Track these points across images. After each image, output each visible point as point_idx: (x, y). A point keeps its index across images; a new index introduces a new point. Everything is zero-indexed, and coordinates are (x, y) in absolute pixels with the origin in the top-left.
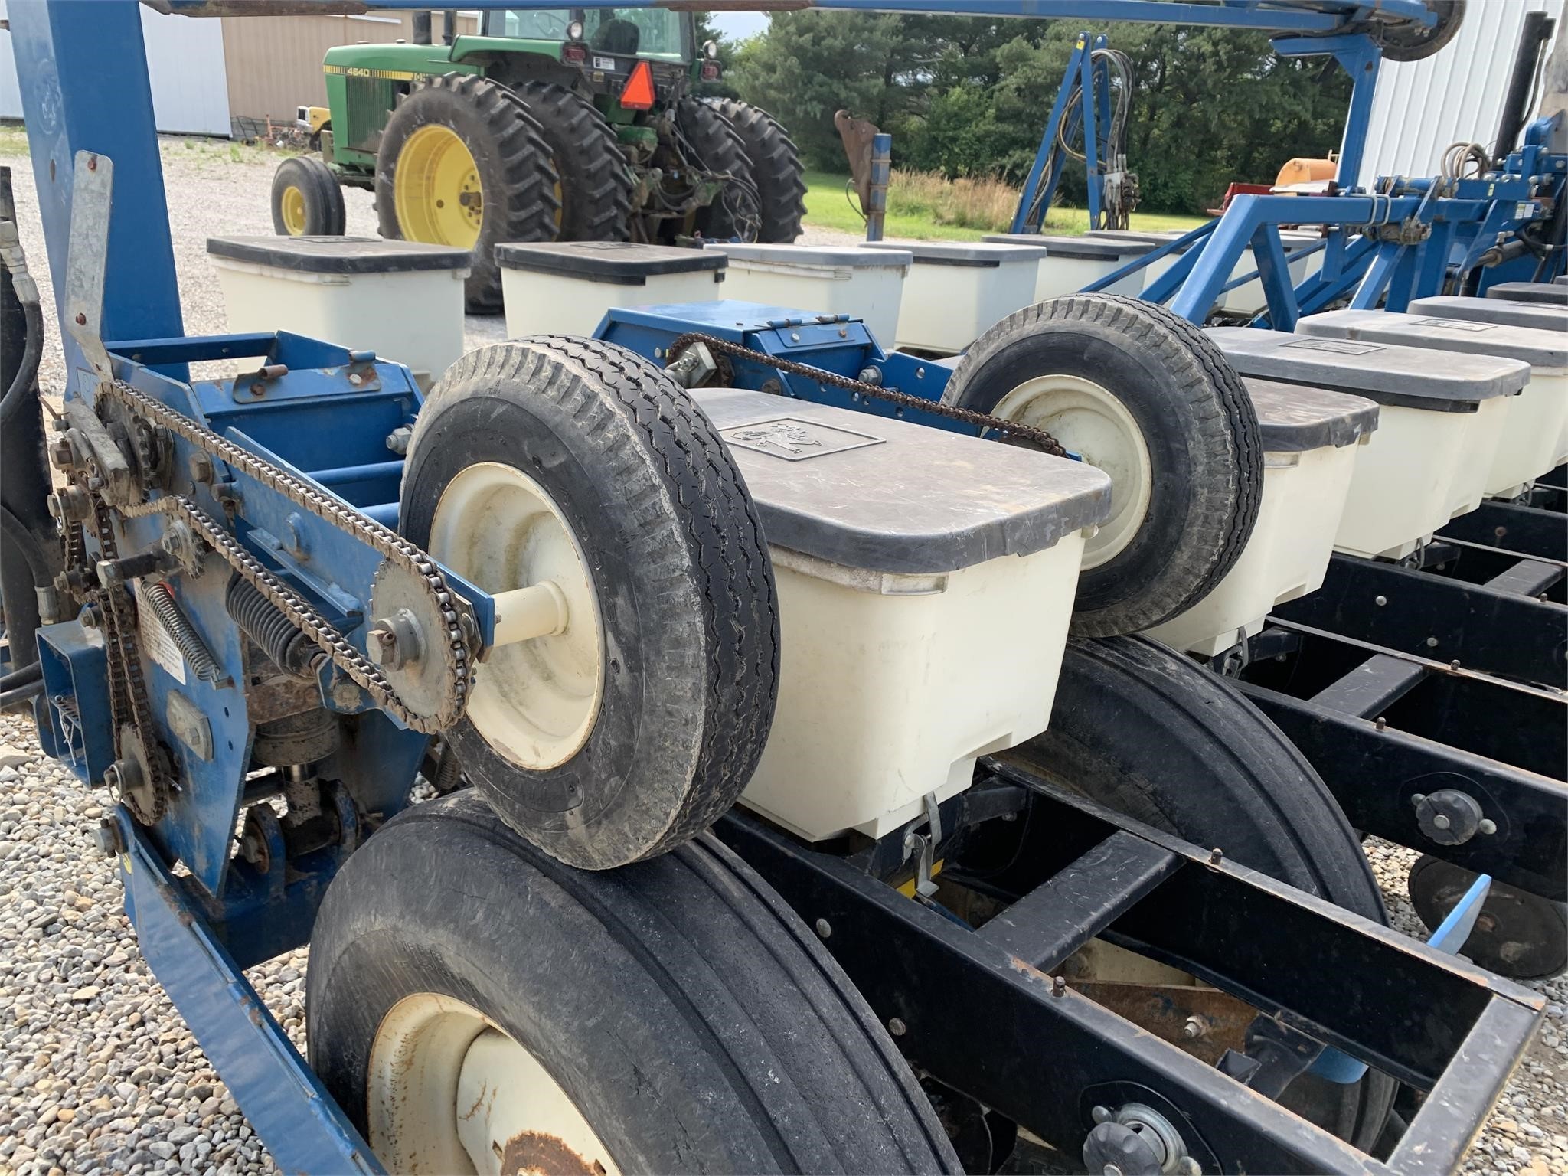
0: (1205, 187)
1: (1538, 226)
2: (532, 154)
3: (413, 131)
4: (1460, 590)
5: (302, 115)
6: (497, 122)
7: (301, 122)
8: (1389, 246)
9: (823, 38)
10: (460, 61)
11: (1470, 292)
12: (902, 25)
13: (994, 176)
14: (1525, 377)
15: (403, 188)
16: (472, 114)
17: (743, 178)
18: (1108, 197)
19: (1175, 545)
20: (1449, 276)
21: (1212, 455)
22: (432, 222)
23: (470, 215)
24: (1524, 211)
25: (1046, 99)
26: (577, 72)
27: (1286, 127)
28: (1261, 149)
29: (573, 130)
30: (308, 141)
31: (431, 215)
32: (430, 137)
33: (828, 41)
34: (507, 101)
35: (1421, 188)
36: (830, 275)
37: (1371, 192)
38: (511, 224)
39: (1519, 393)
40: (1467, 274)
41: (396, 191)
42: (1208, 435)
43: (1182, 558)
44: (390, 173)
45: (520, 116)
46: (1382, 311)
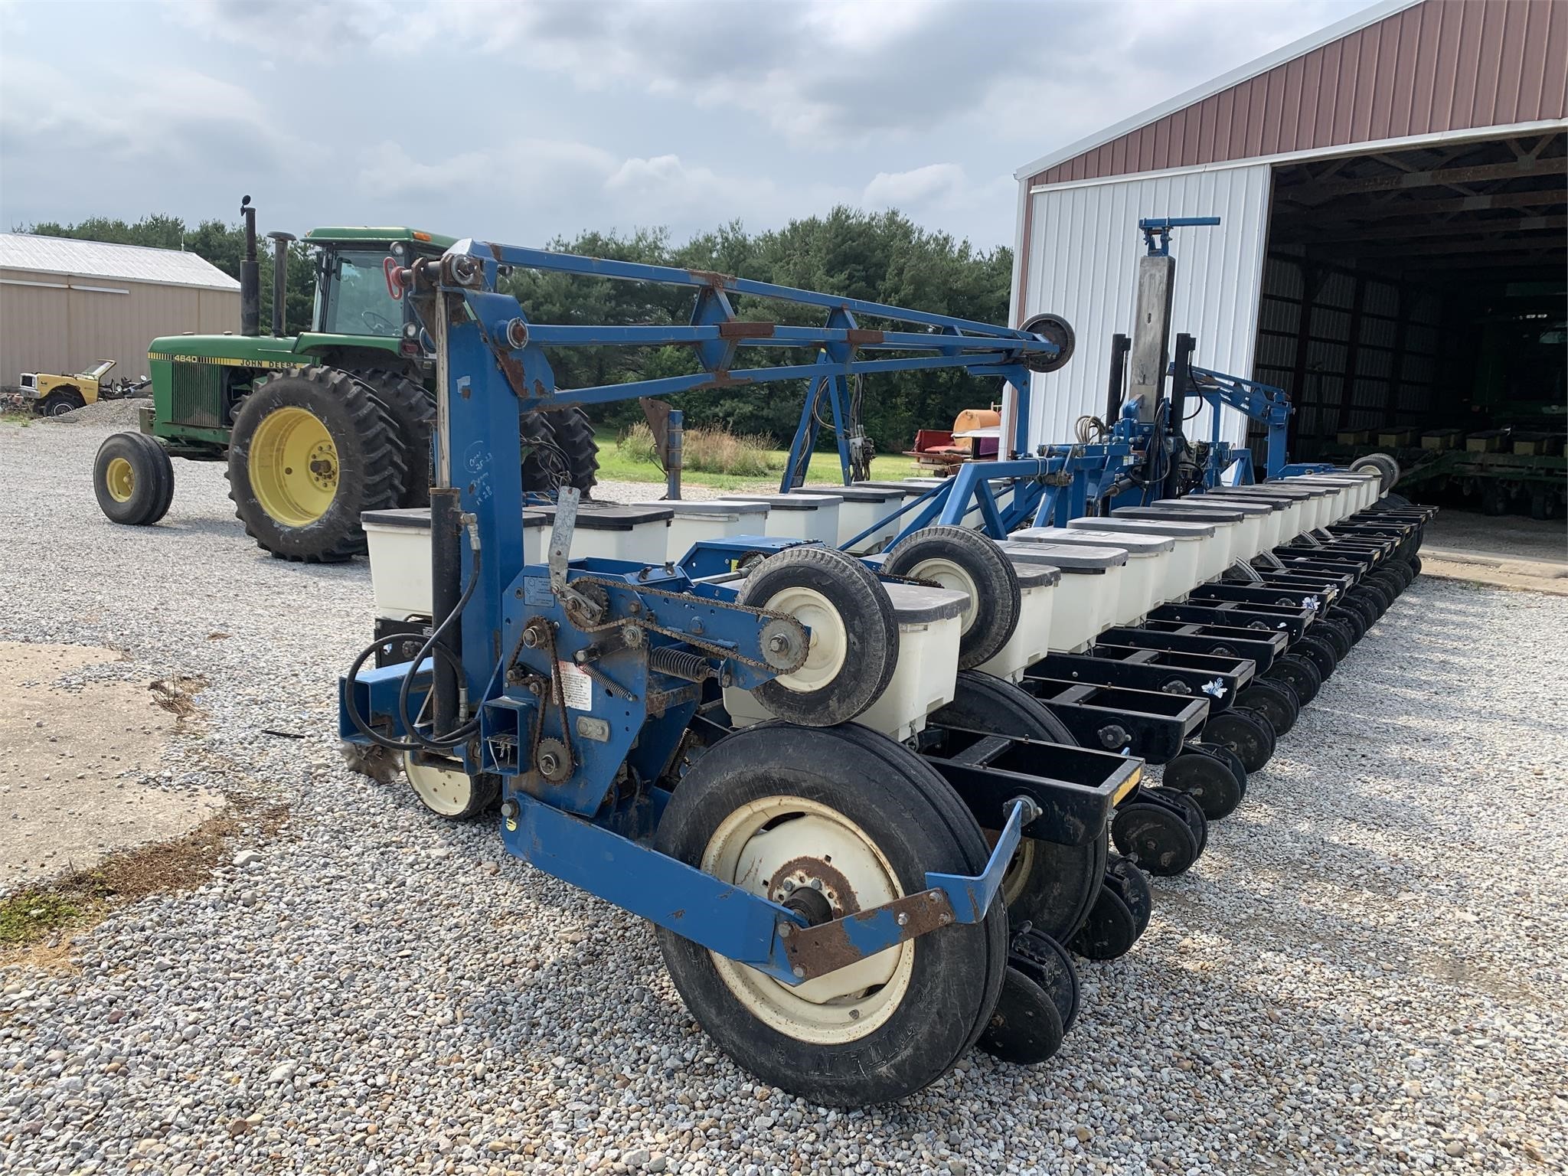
0: (891, 429)
1: (1139, 469)
2: (384, 429)
3: (270, 412)
4: (1111, 663)
5: (27, 381)
6: (352, 405)
7: (26, 388)
8: (1051, 488)
9: (542, 304)
10: (302, 353)
11: (1106, 514)
12: (613, 292)
13: (719, 426)
14: (1126, 556)
15: (256, 459)
16: (329, 398)
17: (548, 441)
18: (854, 455)
19: (991, 623)
20: (1089, 503)
21: (1001, 586)
22: (281, 487)
23: (317, 479)
24: (1129, 461)
25: (748, 357)
26: (411, 362)
27: (951, 378)
28: (933, 396)
29: (411, 408)
30: (30, 405)
31: (280, 481)
32: (285, 417)
33: (546, 307)
34: (360, 388)
35: (1063, 452)
36: (726, 519)
37: (1036, 456)
38: (367, 486)
39: (1124, 564)
40: (1099, 502)
41: (250, 462)
42: (999, 577)
43: (994, 629)
44: (246, 447)
45: (370, 399)
46: (1051, 527)
